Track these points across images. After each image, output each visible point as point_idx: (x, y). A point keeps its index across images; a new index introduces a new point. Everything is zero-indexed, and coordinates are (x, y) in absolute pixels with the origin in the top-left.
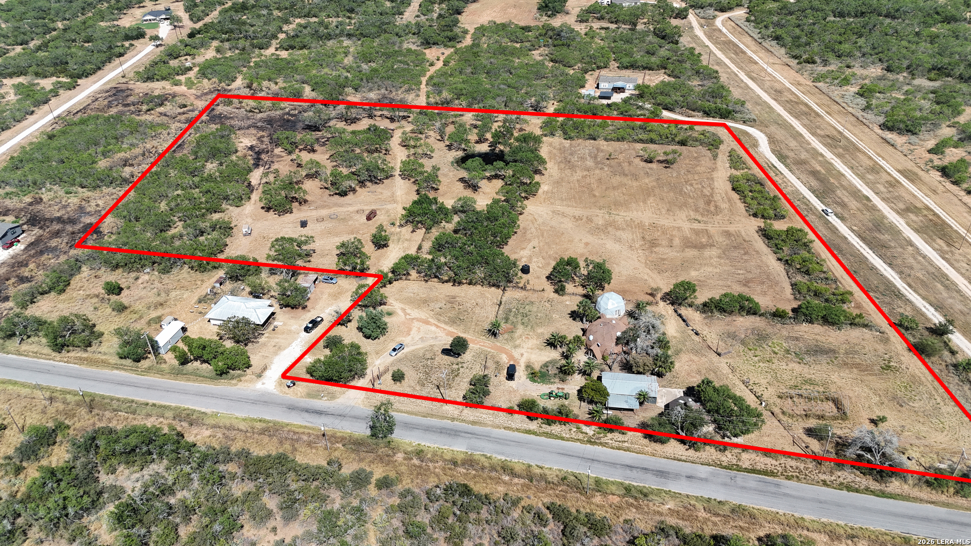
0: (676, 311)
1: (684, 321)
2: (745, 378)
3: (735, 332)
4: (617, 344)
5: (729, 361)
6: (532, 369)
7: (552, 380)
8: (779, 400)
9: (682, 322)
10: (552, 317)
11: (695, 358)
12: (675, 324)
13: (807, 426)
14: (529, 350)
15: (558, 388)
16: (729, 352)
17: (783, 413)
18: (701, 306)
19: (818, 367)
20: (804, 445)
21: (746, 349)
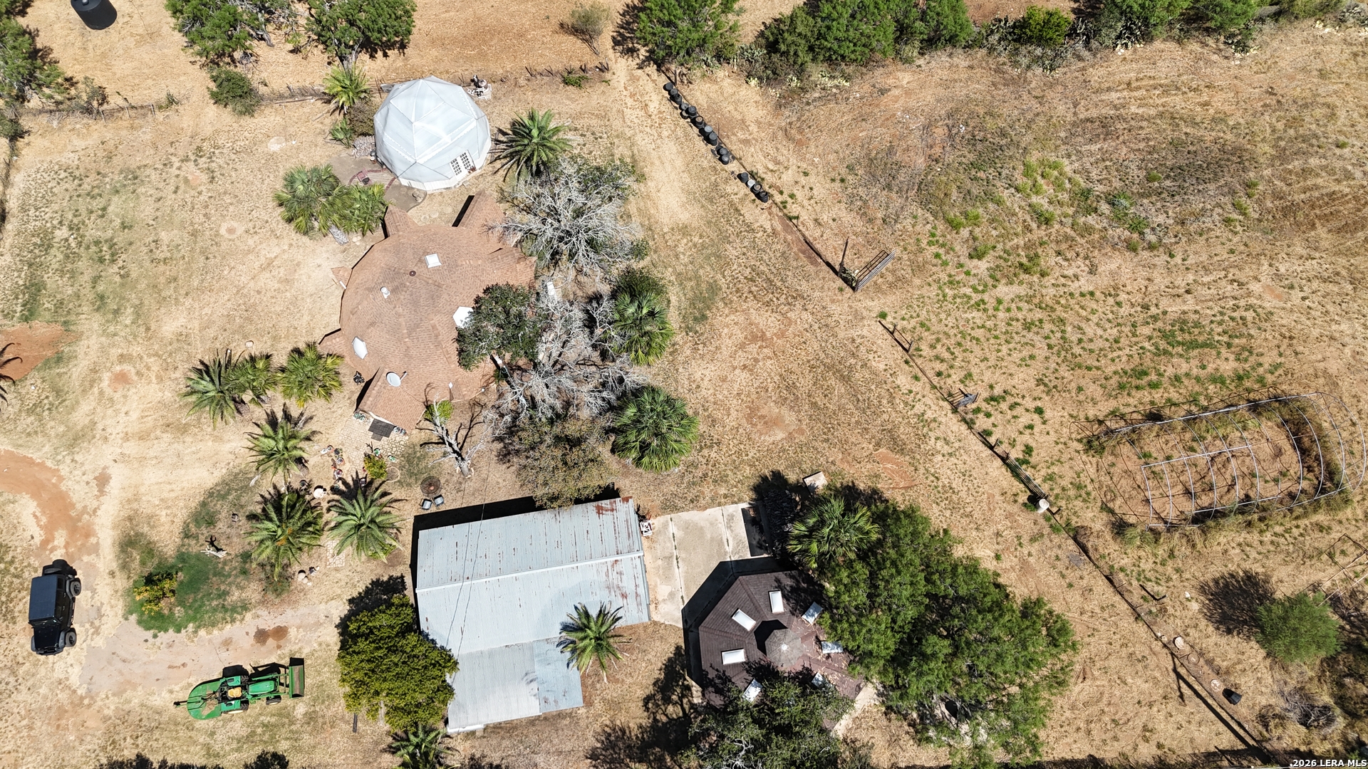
0: (674, 98)
1: (707, 138)
2: (954, 382)
3: (891, 151)
4: (465, 359)
5: (888, 302)
6: (150, 551)
7: (235, 595)
8: (1089, 466)
9: (700, 143)
10: (216, 239)
11: (767, 321)
12: (679, 163)
13: (1216, 570)
14: (132, 448)
15: (262, 636)
16: (884, 255)
17: (1120, 528)
18: (759, 53)
19: (1198, 253)
20: (1217, 685)
21: (941, 226)
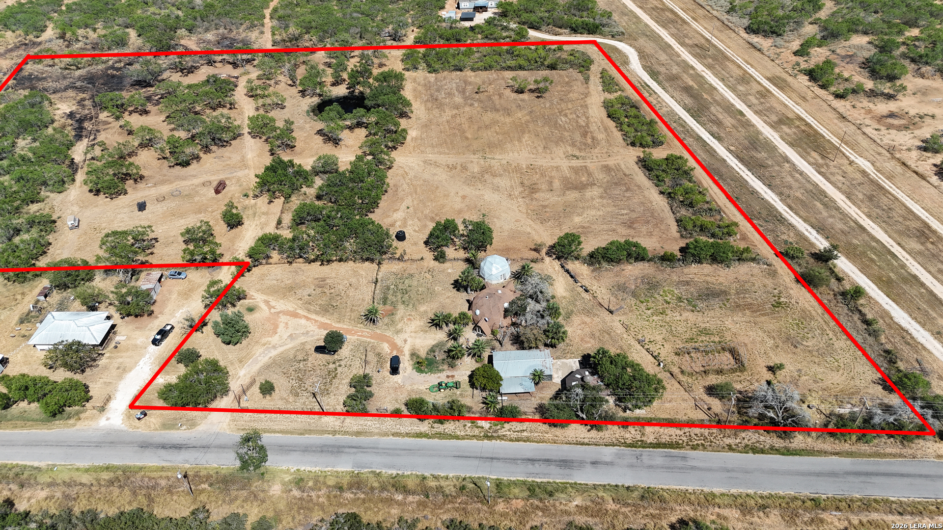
0: (563, 267)
1: (572, 277)
2: (640, 337)
3: (625, 284)
4: (505, 317)
5: (623, 318)
6: (418, 357)
7: (441, 368)
8: (676, 358)
9: (570, 278)
10: (434, 290)
11: (587, 320)
12: (563, 282)
13: (707, 384)
14: (413, 334)
15: (448, 377)
16: (621, 308)
17: (682, 372)
18: (588, 258)
19: (712, 313)
20: (706, 407)
21: (638, 302)
